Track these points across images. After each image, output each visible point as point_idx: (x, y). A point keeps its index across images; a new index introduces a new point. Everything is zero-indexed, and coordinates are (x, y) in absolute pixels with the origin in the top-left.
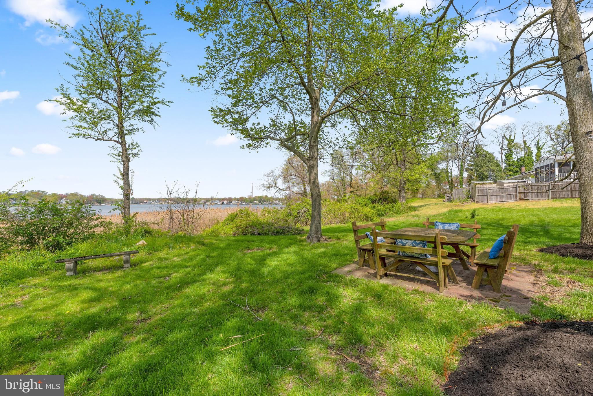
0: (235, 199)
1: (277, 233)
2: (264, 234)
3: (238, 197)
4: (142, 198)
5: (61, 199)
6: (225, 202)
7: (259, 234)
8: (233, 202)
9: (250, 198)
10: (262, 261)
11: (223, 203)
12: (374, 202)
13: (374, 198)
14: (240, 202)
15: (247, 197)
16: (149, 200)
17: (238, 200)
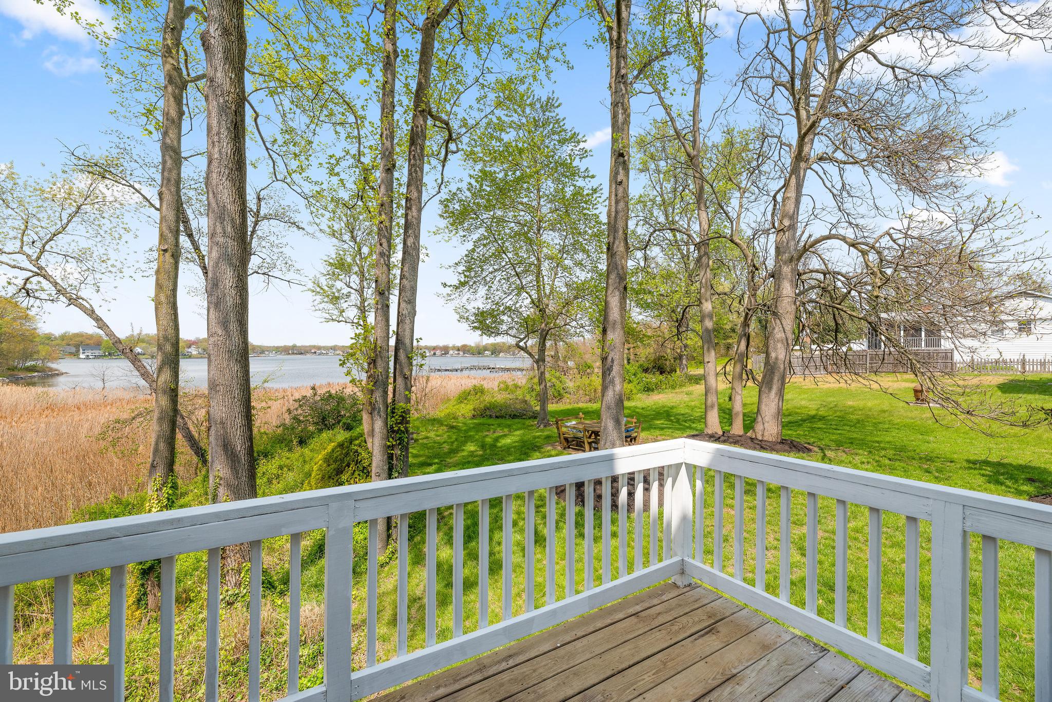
0: (454, 348)
1: (514, 417)
2: (502, 417)
3: (459, 344)
4: (307, 344)
5: (190, 347)
6: (438, 352)
7: (497, 417)
8: (451, 352)
9: (478, 347)
10: (497, 440)
11: (435, 354)
12: (646, 371)
13: (646, 365)
14: (461, 353)
15: (473, 345)
16: (319, 348)
17: (458, 350)
